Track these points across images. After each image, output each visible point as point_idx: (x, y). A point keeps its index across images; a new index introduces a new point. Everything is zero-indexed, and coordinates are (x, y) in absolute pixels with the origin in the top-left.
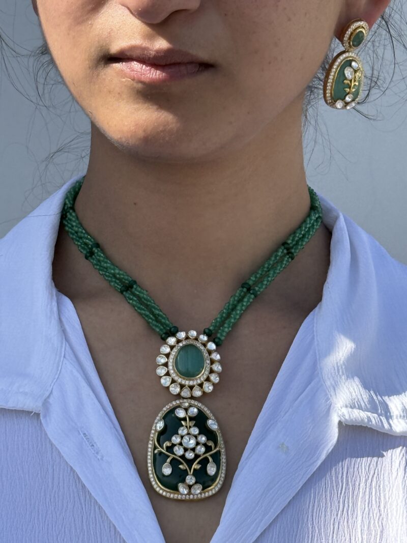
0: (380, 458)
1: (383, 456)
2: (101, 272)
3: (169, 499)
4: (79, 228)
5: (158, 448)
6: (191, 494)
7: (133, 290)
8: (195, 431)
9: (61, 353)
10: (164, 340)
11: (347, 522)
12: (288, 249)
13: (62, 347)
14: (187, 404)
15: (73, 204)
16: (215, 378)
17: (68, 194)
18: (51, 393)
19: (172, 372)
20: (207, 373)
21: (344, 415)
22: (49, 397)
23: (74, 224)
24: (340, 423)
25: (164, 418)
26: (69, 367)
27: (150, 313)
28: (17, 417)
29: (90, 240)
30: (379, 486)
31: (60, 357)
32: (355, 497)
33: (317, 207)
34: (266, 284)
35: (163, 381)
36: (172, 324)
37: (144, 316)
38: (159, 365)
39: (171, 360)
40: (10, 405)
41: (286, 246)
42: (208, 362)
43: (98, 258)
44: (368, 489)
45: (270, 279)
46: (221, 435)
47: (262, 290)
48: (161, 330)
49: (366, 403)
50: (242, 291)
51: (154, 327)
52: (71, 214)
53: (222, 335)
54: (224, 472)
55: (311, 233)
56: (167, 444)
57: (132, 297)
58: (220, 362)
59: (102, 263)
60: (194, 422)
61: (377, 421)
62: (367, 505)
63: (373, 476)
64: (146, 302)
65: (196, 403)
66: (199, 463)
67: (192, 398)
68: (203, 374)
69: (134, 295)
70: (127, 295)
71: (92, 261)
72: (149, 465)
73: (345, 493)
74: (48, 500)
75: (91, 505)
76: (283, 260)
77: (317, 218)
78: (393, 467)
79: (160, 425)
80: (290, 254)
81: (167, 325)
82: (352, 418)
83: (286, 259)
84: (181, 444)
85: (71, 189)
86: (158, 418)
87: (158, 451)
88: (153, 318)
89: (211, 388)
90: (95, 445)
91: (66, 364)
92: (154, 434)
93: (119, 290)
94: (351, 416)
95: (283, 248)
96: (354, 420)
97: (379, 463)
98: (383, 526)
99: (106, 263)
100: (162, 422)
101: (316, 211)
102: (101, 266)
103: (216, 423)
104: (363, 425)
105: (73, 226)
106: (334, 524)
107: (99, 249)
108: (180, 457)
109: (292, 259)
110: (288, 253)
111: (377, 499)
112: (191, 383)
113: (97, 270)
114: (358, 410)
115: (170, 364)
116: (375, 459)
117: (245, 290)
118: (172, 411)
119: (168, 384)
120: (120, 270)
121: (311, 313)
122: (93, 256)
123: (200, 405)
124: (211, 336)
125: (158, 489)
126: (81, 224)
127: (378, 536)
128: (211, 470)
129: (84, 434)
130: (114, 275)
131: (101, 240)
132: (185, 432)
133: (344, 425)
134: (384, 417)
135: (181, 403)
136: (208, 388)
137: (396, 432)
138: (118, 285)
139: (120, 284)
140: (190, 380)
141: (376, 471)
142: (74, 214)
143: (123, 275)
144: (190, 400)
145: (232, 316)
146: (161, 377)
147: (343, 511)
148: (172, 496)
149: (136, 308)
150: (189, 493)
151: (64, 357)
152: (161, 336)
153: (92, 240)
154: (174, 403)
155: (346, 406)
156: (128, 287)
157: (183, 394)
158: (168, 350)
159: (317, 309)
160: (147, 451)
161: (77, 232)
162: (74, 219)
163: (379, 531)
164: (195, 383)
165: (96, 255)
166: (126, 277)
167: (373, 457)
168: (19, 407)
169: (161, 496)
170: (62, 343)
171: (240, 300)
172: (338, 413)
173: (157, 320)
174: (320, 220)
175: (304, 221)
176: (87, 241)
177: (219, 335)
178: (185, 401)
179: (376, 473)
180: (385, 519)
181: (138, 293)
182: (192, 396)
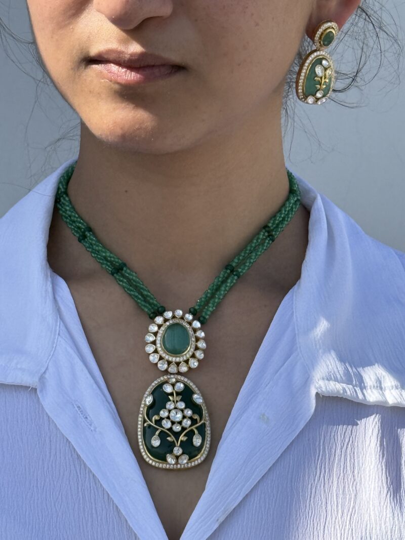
0: (354, 427)
1: (357, 424)
2: (93, 255)
3: (158, 468)
4: (72, 212)
5: (148, 422)
6: (179, 464)
7: (123, 272)
8: (182, 405)
9: (55, 331)
10: (152, 319)
11: (324, 486)
12: (268, 232)
13: (56, 325)
14: (174, 380)
15: (66, 189)
16: (200, 355)
17: (62, 178)
18: (47, 369)
19: (159, 349)
20: (192, 350)
21: (321, 387)
22: (45, 373)
23: (68, 208)
24: (317, 394)
25: (153, 393)
26: (64, 345)
27: (139, 294)
28: (16, 391)
29: (83, 224)
30: (354, 453)
31: (55, 335)
32: (331, 463)
33: (295, 191)
34: (249, 266)
35: (151, 358)
36: (159, 304)
37: (133, 297)
38: (148, 343)
39: (159, 338)
40: (9, 380)
41: (267, 229)
42: (194, 339)
43: (91, 241)
44: (343, 456)
45: (252, 261)
46: (205, 408)
47: (244, 271)
48: (149, 309)
49: (342, 375)
50: (226, 272)
51: (143, 307)
52: (64, 199)
53: (206, 314)
54: (208, 442)
55: (290, 216)
56: (156, 417)
57: (122, 279)
58: (205, 339)
59: (94, 247)
60: (180, 397)
61: (352, 392)
62: (342, 471)
63: (348, 444)
64: (134, 283)
65: (182, 378)
66: (185, 435)
67: (179, 373)
68: (189, 351)
69: (123, 276)
70: (118, 277)
71: (85, 244)
72: (139, 437)
73: (322, 459)
74: (45, 469)
75: (86, 473)
76: (265, 242)
77: (296, 201)
78: (367, 435)
79: (149, 400)
80: (271, 237)
81: (155, 305)
82: (328, 389)
83: (267, 241)
84: (168, 418)
85: (64, 173)
86: (147, 393)
87: (148, 424)
88: (142, 298)
89: (196, 364)
90: (88, 417)
91: (60, 341)
92: (144, 408)
93: (110, 272)
94: (328, 388)
95: (264, 231)
96: (330, 391)
97: (353, 431)
98: (356, 490)
99: (98, 246)
100: (150, 398)
101: (295, 195)
102: (93, 249)
103: (201, 398)
104: (339, 396)
105: (66, 210)
106: (311, 489)
107: (91, 233)
108: (168, 430)
109: (273, 241)
110: (269, 236)
111: (352, 465)
112: (178, 360)
113: (90, 253)
114: (334, 382)
115: (158, 342)
116: (350, 427)
117: (228, 271)
118: (160, 386)
119: (156, 361)
120: (111, 253)
121: (291, 290)
122: (86, 239)
123: (186, 380)
124: (196, 315)
125: (147, 460)
126: (73, 208)
127: (353, 500)
128: (197, 441)
129: (79, 407)
130: (105, 258)
131: (93, 225)
132: (172, 406)
133: (321, 396)
134: (358, 388)
135: (168, 378)
136: (194, 364)
137: (369, 402)
138: (109, 267)
139: (111, 266)
140: (177, 357)
141: (351, 439)
142: (67, 199)
143: (114, 258)
144: (176, 376)
145: (217, 296)
146: (150, 354)
147: (320, 477)
148: (161, 465)
149: (126, 290)
150: (177, 463)
151: (59, 334)
152: (149, 315)
153: (85, 224)
154: (162, 378)
155: (323, 379)
156: (118, 269)
157: (170, 370)
158: (155, 329)
159: (296, 286)
160: (137, 424)
161: (70, 216)
162: (67, 204)
163: (353, 495)
164: (181, 359)
165: (88, 238)
166: (117, 260)
167: (348, 425)
168: (18, 382)
169: (151, 465)
170: (56, 322)
171: (224, 281)
172: (315, 386)
173: (145, 301)
174: (298, 203)
175: (284, 205)
176: (80, 225)
177: (204, 314)
178: (172, 376)
179: (351, 441)
180: (358, 484)
181: (127, 275)
182: (178, 371)
